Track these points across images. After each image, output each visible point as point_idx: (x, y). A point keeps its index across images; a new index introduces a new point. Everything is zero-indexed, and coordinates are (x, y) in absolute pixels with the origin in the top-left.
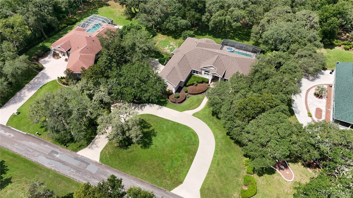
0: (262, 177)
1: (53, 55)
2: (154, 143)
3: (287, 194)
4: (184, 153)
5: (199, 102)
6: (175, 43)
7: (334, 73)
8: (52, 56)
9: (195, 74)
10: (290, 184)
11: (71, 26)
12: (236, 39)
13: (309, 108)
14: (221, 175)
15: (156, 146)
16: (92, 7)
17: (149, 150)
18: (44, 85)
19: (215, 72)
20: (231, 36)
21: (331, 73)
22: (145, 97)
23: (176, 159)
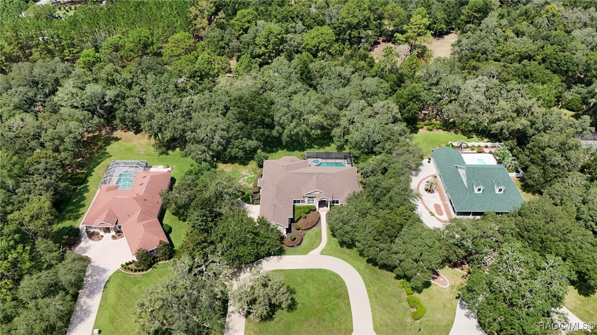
0: (422, 293)
1: (88, 236)
2: (298, 302)
3: (451, 300)
4: (336, 300)
5: (319, 235)
6: (247, 170)
7: (432, 161)
8: (88, 238)
9: (297, 204)
10: (448, 289)
11: (82, 186)
12: (315, 146)
13: (428, 207)
14: (385, 306)
15: (303, 304)
16: (94, 148)
17: (298, 311)
18: (106, 282)
19: (322, 196)
20: (308, 144)
21: (429, 162)
22: (263, 251)
23: (333, 309)
